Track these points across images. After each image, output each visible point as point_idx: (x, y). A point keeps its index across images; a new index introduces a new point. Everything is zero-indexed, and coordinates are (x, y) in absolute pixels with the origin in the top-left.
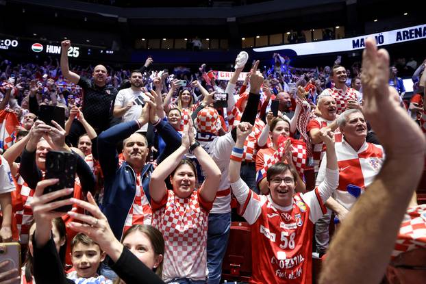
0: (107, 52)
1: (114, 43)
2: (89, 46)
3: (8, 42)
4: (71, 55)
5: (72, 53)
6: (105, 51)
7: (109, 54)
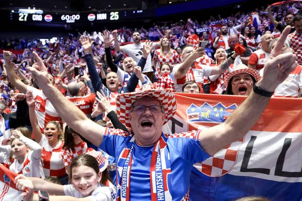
0: (138, 12)
1: (143, 4)
2: (126, 9)
3: (74, 17)
4: (113, 19)
5: (114, 17)
6: (136, 12)
7: (139, 13)
